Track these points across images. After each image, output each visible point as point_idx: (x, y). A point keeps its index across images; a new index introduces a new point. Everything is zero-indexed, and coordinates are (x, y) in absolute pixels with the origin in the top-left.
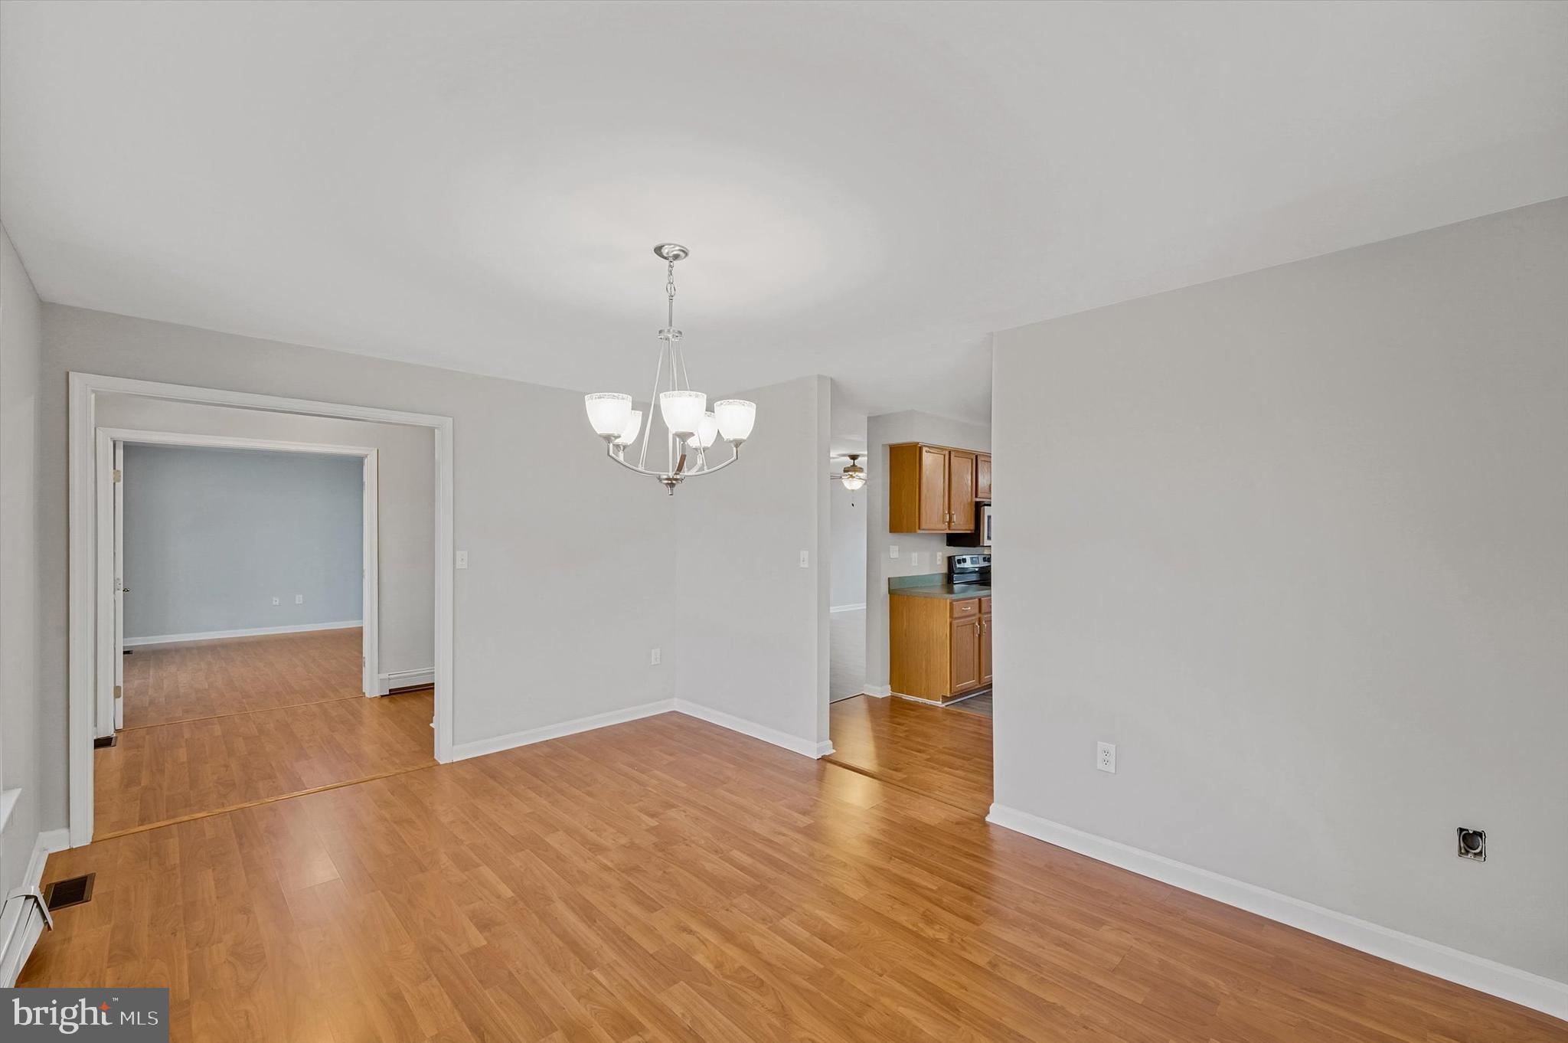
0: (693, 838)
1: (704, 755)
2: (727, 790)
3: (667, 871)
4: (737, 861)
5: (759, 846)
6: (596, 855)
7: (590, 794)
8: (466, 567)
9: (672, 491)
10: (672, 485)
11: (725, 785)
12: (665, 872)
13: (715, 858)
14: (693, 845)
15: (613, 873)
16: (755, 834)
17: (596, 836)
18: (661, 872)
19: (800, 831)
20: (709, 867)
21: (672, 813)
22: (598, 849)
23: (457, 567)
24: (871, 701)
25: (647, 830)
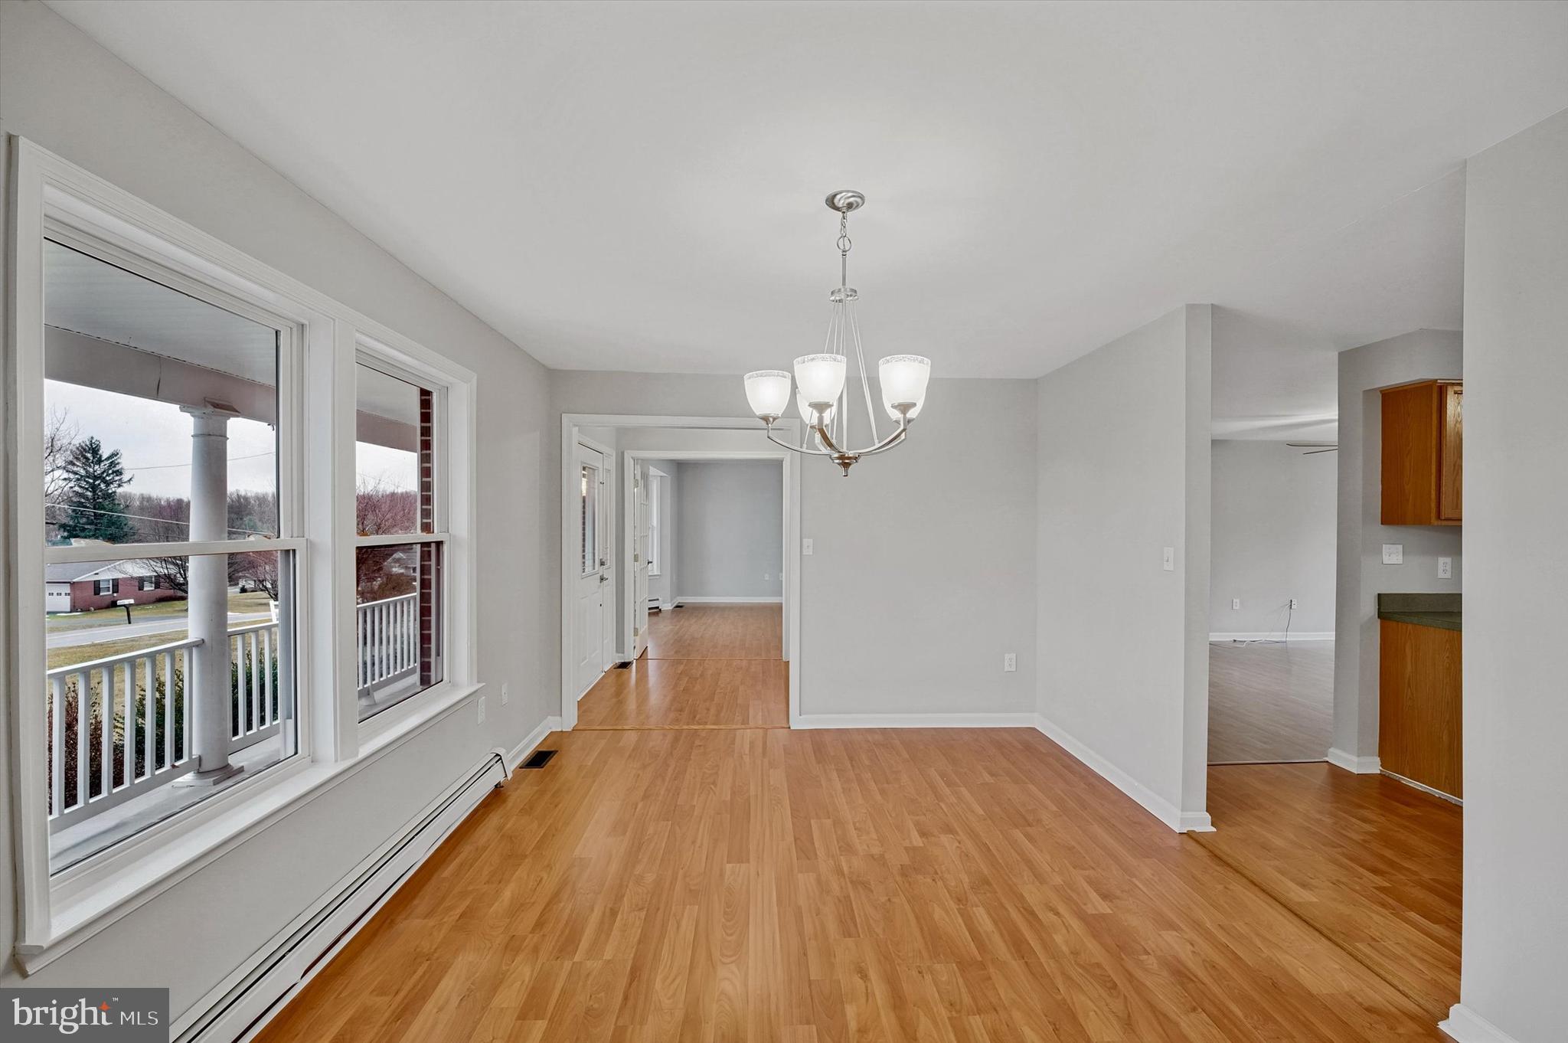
0: (946, 876)
1: (1031, 786)
2: (1027, 836)
3: (893, 900)
4: (976, 922)
5: (1014, 915)
6: (841, 855)
7: (882, 792)
8: (811, 553)
9: (846, 471)
10: (846, 465)
11: (1028, 828)
12: (889, 900)
13: (953, 905)
14: (940, 883)
15: (842, 880)
16: (1021, 898)
17: (855, 835)
18: (887, 898)
19: (1082, 916)
20: (938, 913)
21: (945, 839)
22: (848, 848)
23: (804, 554)
24: (1338, 775)
25: (906, 848)
